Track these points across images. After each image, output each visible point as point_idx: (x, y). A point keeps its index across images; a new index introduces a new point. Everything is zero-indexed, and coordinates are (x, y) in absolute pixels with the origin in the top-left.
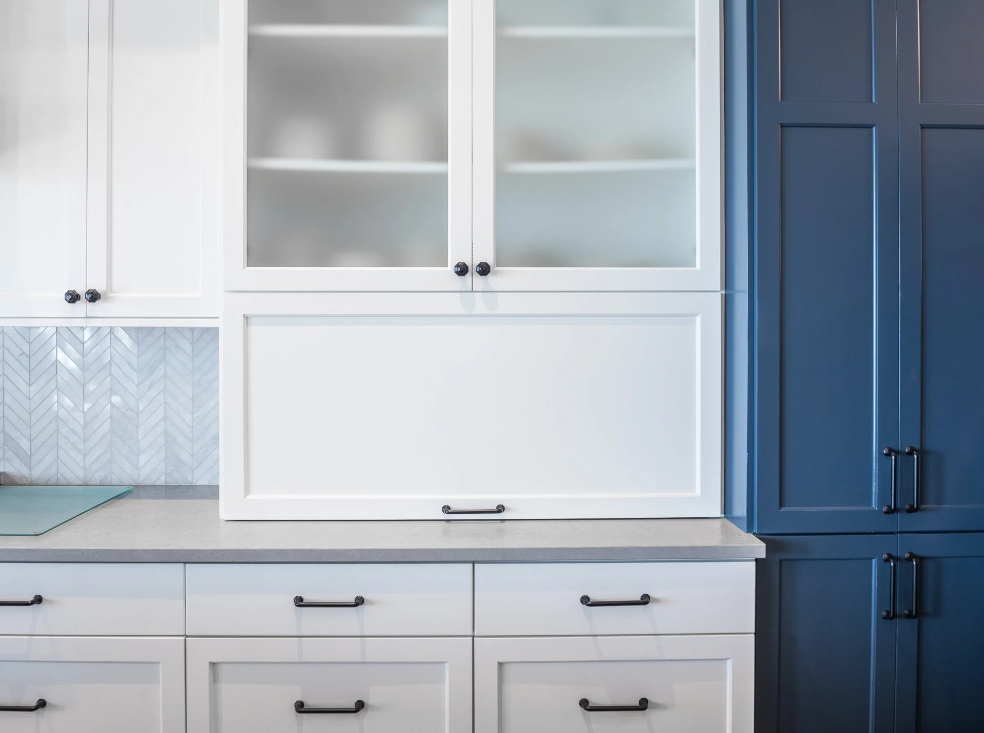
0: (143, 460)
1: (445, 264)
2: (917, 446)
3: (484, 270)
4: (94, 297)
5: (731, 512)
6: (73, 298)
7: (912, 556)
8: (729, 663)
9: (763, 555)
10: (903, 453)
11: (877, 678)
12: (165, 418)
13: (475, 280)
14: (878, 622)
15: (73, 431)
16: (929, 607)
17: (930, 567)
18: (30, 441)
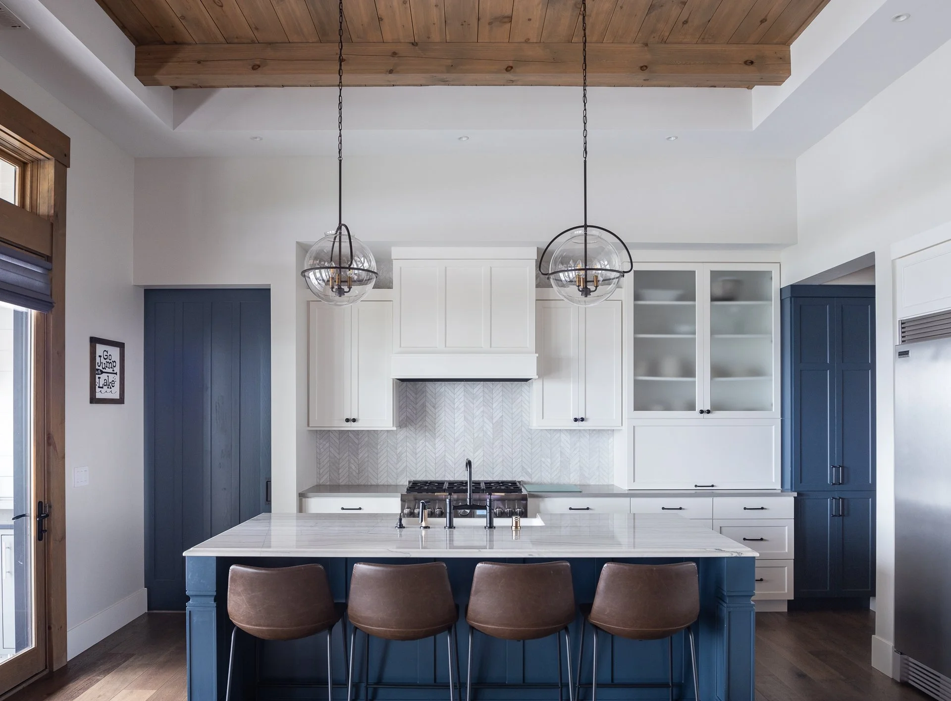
0: (572, 475)
1: (694, 410)
2: (841, 465)
3: (709, 412)
4: (582, 420)
5: (784, 487)
6: (576, 420)
7: (840, 498)
8: (786, 528)
9: (796, 496)
10: (837, 467)
11: (830, 553)
12: (579, 461)
13: (705, 415)
14: (830, 518)
15: (547, 465)
16: (846, 513)
17: (846, 501)
18: (532, 469)
